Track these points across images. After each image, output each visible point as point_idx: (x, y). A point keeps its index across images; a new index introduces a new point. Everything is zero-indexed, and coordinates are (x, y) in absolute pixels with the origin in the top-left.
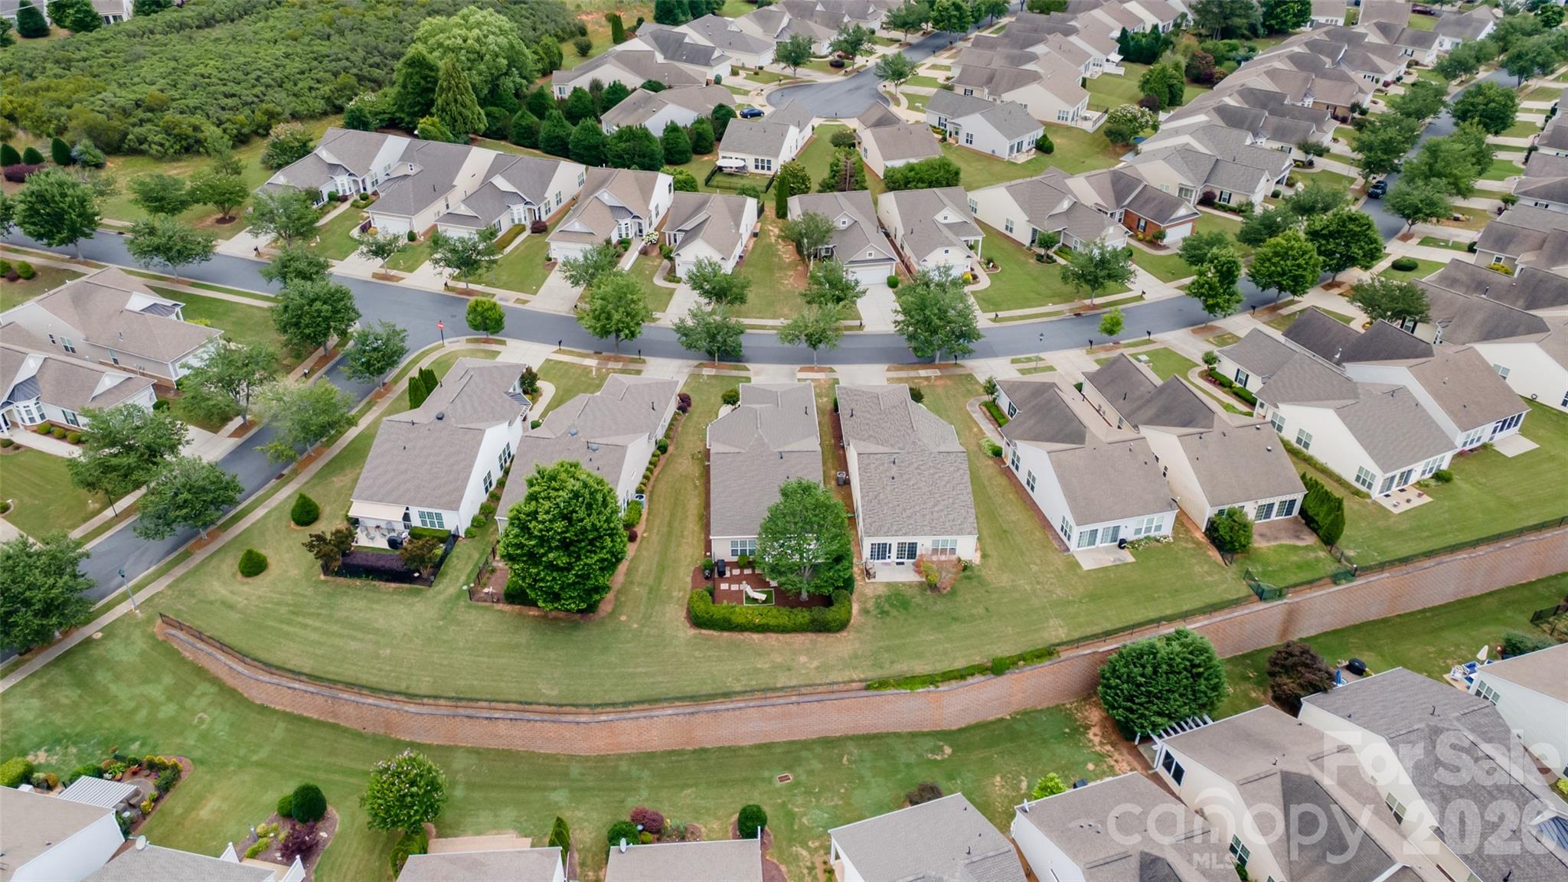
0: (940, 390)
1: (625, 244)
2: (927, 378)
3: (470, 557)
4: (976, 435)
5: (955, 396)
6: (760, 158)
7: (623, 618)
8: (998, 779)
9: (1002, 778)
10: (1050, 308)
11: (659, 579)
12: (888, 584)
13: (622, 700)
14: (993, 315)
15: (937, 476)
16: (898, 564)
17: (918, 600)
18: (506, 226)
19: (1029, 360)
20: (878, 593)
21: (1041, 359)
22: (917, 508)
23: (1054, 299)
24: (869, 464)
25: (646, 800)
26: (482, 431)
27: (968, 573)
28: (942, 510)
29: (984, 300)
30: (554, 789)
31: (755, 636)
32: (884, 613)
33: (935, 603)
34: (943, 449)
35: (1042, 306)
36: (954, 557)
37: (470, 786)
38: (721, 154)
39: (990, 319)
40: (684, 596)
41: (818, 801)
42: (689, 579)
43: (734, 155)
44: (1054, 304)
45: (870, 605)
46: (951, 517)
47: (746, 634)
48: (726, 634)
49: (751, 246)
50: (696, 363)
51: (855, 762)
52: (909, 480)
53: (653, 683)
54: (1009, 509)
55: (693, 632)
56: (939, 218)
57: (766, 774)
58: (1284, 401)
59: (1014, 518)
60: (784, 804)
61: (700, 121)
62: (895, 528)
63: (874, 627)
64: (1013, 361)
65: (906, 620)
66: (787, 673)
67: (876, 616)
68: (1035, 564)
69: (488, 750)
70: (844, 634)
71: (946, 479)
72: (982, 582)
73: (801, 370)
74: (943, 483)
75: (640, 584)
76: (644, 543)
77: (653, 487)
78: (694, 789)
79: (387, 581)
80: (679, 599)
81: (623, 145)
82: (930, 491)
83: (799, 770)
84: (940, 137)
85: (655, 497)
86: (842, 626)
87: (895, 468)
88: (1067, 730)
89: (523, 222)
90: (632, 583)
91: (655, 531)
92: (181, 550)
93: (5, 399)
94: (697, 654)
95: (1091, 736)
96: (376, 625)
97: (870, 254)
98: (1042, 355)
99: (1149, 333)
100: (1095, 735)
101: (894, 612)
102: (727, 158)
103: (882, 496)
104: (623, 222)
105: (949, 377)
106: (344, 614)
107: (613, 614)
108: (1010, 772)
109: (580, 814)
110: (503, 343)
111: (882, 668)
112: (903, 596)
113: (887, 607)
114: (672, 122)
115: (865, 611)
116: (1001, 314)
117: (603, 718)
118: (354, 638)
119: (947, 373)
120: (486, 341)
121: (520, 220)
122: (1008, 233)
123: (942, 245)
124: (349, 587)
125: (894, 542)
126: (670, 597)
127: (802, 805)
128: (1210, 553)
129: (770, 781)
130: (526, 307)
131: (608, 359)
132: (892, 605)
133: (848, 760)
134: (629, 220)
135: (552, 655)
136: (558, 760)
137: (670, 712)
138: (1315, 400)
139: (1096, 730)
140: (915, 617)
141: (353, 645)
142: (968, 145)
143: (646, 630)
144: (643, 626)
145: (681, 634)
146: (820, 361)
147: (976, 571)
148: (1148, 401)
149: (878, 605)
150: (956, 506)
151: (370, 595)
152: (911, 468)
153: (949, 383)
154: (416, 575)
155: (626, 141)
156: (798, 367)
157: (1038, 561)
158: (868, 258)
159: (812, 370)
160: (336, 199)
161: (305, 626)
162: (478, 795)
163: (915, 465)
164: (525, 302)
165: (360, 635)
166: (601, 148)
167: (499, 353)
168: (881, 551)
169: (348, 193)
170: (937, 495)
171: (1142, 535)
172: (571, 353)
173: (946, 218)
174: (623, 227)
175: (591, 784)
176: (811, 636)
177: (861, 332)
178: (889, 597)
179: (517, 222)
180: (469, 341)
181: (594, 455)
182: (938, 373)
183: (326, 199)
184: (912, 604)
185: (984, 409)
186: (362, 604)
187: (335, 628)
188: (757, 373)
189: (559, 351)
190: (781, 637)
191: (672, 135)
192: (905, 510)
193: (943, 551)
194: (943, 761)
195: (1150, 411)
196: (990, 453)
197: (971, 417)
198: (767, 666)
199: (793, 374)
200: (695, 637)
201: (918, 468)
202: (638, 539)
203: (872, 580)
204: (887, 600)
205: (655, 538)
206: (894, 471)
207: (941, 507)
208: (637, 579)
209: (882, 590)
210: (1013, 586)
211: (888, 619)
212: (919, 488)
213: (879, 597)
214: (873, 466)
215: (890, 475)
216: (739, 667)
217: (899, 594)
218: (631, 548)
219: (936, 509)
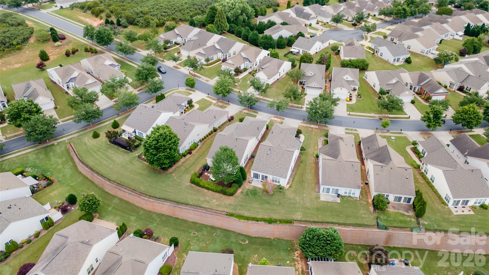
0: (314, 133)
1: (245, 70)
2: (312, 128)
4: (315, 149)
5: (317, 135)
6: (304, 50)
7: (174, 175)
8: (256, 256)
9: (258, 256)
10: (372, 115)
11: (190, 167)
12: (254, 187)
13: (158, 197)
14: (348, 113)
15: (282, 157)
16: (261, 181)
17: (260, 194)
18: (215, 58)
19: (352, 130)
20: (249, 188)
21: (356, 130)
22: (271, 165)
23: (375, 112)
25: (154, 227)
26: (161, 113)
27: (281, 190)
29: (349, 107)
30: (133, 216)
31: (206, 190)
32: (247, 195)
33: (265, 196)
34: (289, 149)
35: (369, 113)
36: (278, 184)
37: (114, 208)
38: (293, 47)
39: (348, 114)
41: (199, 243)
42: (198, 169)
43: (297, 48)
44: (374, 114)
45: (245, 191)
46: (280, 171)
47: (203, 189)
48: (198, 187)
49: (284, 76)
50: (244, 108)
51: (217, 236)
52: (272, 156)
53: (170, 195)
54: (310, 175)
55: (189, 184)
56: (345, 78)
57: (190, 231)
58: (430, 164)
59: (309, 178)
60: (189, 241)
61: (291, 36)
62: (261, 170)
63: (241, 198)
64: (346, 129)
65: (253, 199)
66: (207, 203)
67: (244, 195)
68: (306, 194)
69: (124, 200)
70: (231, 197)
72: (284, 194)
73: (274, 117)
74: (283, 160)
75: (185, 167)
77: (206, 140)
78: (168, 228)
79: (122, 148)
81: (263, 40)
82: (277, 161)
83: (200, 233)
84: (373, 52)
85: (205, 144)
86: (232, 195)
87: (270, 151)
88: (289, 249)
89: (221, 58)
90: (182, 166)
91: (198, 153)
92: (85, 128)
93: (67, 81)
94: (187, 190)
95: (296, 253)
96: (113, 159)
97: (315, 85)
98: (357, 129)
99: (401, 130)
100: (297, 253)
101: (250, 195)
102: (294, 49)
103: (262, 159)
104: (246, 63)
105: (320, 129)
106: (108, 153)
107: (171, 173)
108: (261, 255)
109: (135, 224)
110: (194, 91)
111: (235, 210)
113: (249, 193)
114: (281, 35)
115: (242, 193)
116: (351, 113)
117: (151, 200)
118: (106, 160)
119: (320, 128)
120: (190, 90)
121: (220, 57)
122: (373, 87)
123: (340, 86)
124: (113, 147)
125: (261, 174)
126: (190, 172)
127: (194, 243)
128: (370, 208)
129: (190, 233)
130: (208, 83)
131: (220, 102)
132: (251, 193)
133: (215, 235)
134: (248, 62)
135: (149, 179)
136: (139, 208)
137: (169, 204)
138: (441, 166)
140: (256, 199)
141: (105, 162)
142: (381, 57)
143: (177, 180)
144: (177, 178)
145: (186, 184)
146: (280, 115)
147: (284, 190)
148: (375, 151)
149: (247, 192)
150: (283, 168)
151: (117, 150)
152: (274, 153)
153: (319, 131)
154: (128, 148)
155: (264, 39)
156: (273, 116)
157: (307, 193)
158: (314, 86)
159: (277, 117)
160: (176, 44)
161: (98, 154)
162: (114, 211)
164: (208, 81)
165: (108, 160)
166: (257, 40)
167: (191, 94)
168: (256, 176)
169: (180, 43)
170: (279, 163)
171: (347, 195)
172: (210, 98)
173: (347, 78)
174: (246, 64)
175: (143, 218)
176: (221, 195)
177: (301, 109)
178: (252, 190)
179: (219, 58)
180: (186, 89)
181: (186, 127)
182: (317, 127)
183: (174, 43)
184: (258, 195)
185: (324, 141)
186: (113, 152)
187: (104, 157)
188: (260, 115)
189: (208, 97)
190: (212, 192)
191: (280, 39)
192: (267, 165)
193: (276, 181)
194: (243, 244)
195: (373, 155)
196: (315, 156)
197: (318, 143)
198: (203, 200)
199: (271, 117)
200: (189, 185)
201: (277, 153)
202: (192, 154)
203: (250, 184)
204: (250, 191)
205: (197, 155)
206: (269, 152)
207: (278, 167)
208: (184, 165)
209: (251, 188)
210: (293, 198)
211: (247, 197)
212: (274, 160)
213: (249, 189)
214: (263, 149)
215: (267, 153)
216: (195, 197)
217: (255, 190)
218: (188, 156)
219: (277, 167)
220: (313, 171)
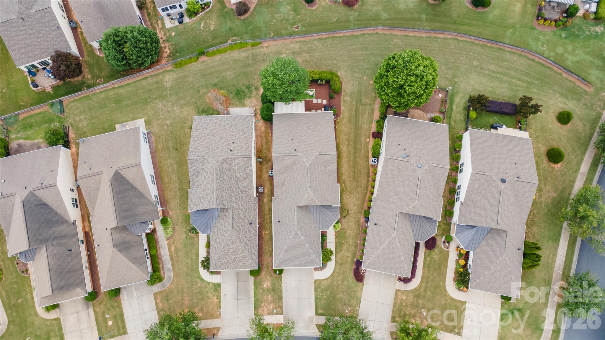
3: (455, 122)
7: (371, 82)
8: (212, 28)
9: (210, 29)
11: (358, 109)
12: (244, 106)
20: (249, 100)
22: (223, 128)
24: (246, 150)
25: (350, 15)
28: (210, 127)
30: (387, 19)
37: (420, 20)
40: (344, 97)
41: (284, 16)
42: (343, 108)
45: (254, 93)
46: (206, 125)
51: (268, 34)
52: (225, 142)
53: (353, 45)
57: (304, 29)
60: (297, 15)
62: (237, 119)
63: (254, 79)
65: (238, 84)
67: (252, 85)
68: (167, 125)
71: (203, 143)
75: (366, 105)
76: (368, 134)
78: (333, 21)
80: (346, 95)
83: (291, 30)
88: (178, 54)
90: (370, 105)
91: (363, 144)
94: (335, 62)
95: (168, 51)
96: (486, 79)
100: (166, 52)
101: (244, 88)
103: (241, 134)
108: (207, 31)
109: (375, 8)
111: (253, 54)
112: (238, 98)
113: (247, 91)
115: (257, 89)
118: (494, 72)
126: (351, 96)
127: (290, 14)
129: (303, 26)
132: (244, 92)
133: (271, 34)
139: (165, 55)
140: (234, 86)
144: (361, 78)
145: (343, 73)
149: (251, 92)
150: (202, 130)
152: (222, 148)
157: (165, 127)
162: (416, 15)
163: (220, 149)
165: (492, 74)
170: (211, 134)
175: (372, 22)
178: (244, 98)
184: (234, 93)
186: (498, 90)
187: (505, 78)
188: (312, 320)
192: (230, 127)
194: (233, 36)
198: (304, 55)
201: (218, 148)
202: (371, 136)
204: (246, 95)
205: (363, 139)
206: (232, 147)
207: (210, 129)
208: (368, 108)
209: (248, 101)
210: (183, 108)
211: (247, 84)
212: (220, 138)
213: (249, 97)
214: (244, 149)
215: (235, 145)
216: (316, 54)
217: (240, 99)
218: (374, 128)
219: (213, 128)
220: (166, 180)
